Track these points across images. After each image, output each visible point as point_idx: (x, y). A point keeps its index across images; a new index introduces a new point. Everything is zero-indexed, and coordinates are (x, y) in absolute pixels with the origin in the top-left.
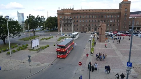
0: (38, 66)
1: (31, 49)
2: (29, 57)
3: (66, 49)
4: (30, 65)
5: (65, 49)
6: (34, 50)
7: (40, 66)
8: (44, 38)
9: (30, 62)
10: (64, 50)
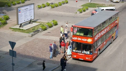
0: (31, 69)
1: (15, 27)
2: (13, 44)
3: (96, 39)
4: (13, 64)
5: (93, 38)
6: (23, 31)
7: (34, 69)
8: (45, 3)
9: (13, 56)
10: (90, 40)
